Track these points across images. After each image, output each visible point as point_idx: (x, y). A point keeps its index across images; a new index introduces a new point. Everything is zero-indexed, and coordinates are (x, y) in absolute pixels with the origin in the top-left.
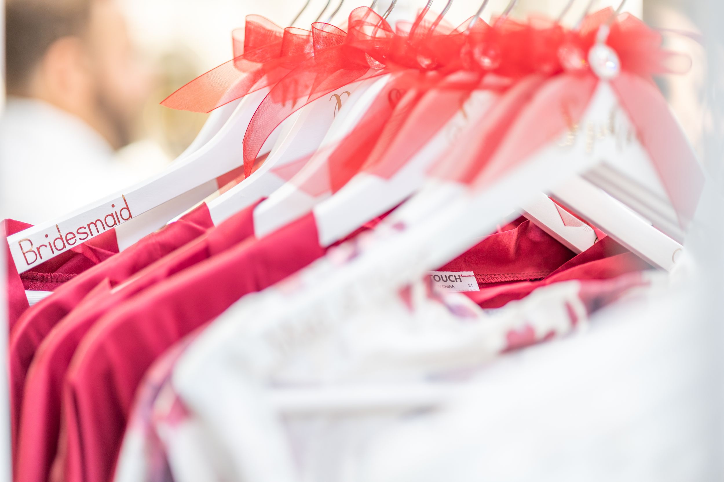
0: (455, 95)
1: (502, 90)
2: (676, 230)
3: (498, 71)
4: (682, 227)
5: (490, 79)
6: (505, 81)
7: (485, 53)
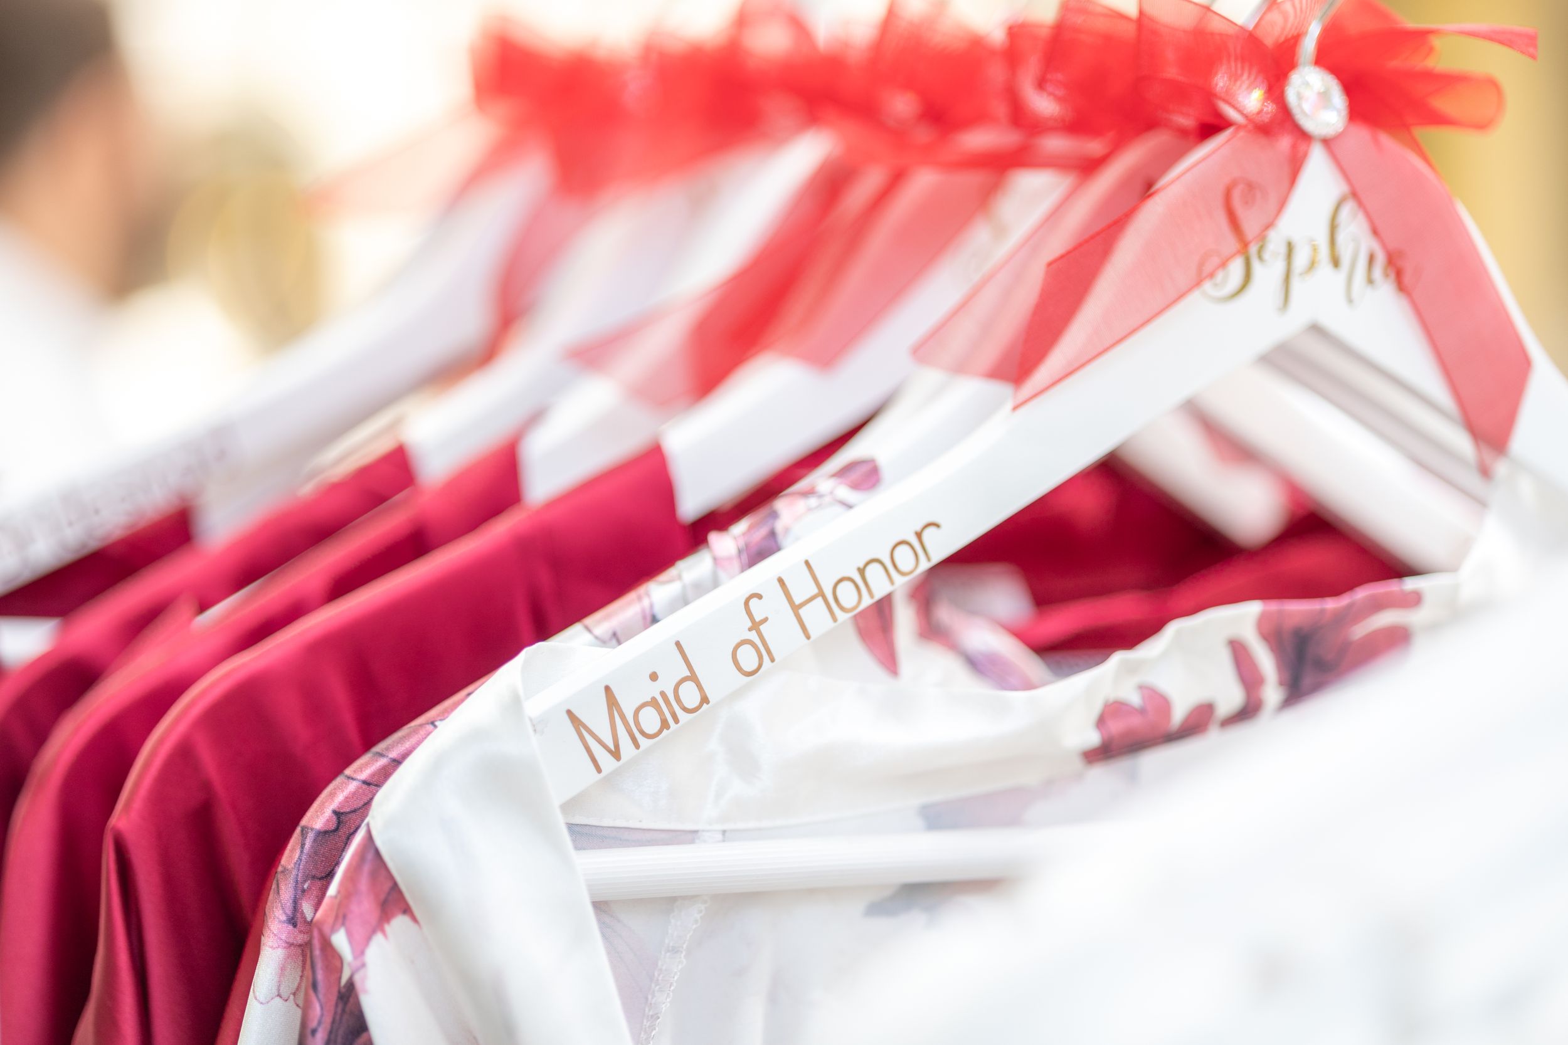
0: (972, 179)
1: (1088, 167)
2: (1473, 481)
3: (1076, 126)
4: (1485, 472)
5: (1055, 144)
6: (1094, 147)
7: (1041, 84)
